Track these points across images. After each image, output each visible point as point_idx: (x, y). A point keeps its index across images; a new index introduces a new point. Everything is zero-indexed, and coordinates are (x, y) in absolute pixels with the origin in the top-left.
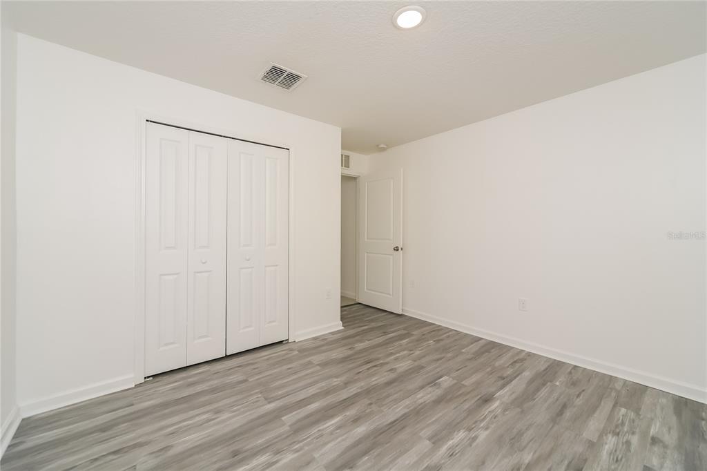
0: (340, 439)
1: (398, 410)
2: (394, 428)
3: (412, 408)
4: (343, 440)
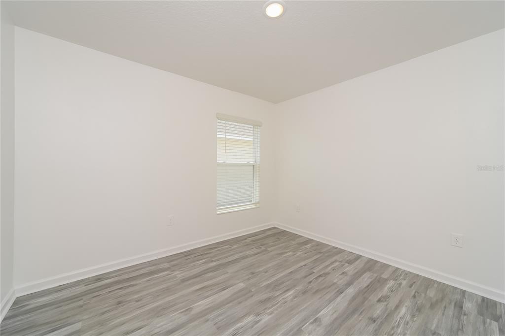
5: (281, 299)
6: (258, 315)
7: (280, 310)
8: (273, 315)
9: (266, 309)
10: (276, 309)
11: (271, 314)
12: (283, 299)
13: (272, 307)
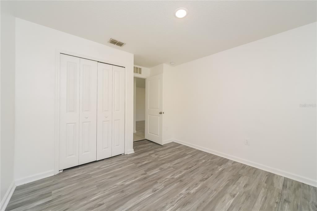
5: (175, 206)
6: (188, 193)
7: (176, 197)
8: (179, 193)
9: (185, 197)
10: (178, 197)
11: (181, 194)
12: (173, 206)
13: (181, 199)
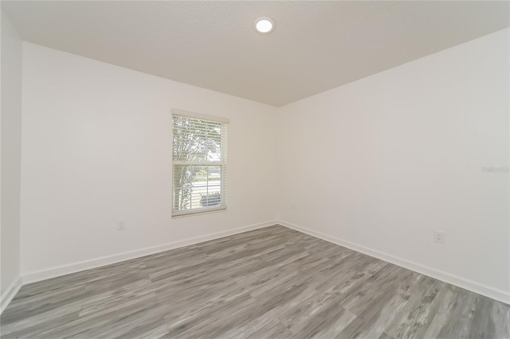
0: (306, 299)
1: (265, 319)
2: (271, 304)
3: (253, 321)
4: (304, 298)
